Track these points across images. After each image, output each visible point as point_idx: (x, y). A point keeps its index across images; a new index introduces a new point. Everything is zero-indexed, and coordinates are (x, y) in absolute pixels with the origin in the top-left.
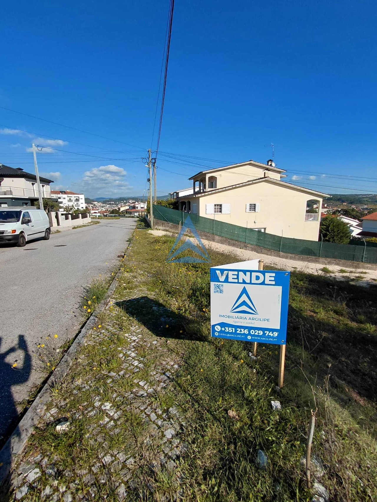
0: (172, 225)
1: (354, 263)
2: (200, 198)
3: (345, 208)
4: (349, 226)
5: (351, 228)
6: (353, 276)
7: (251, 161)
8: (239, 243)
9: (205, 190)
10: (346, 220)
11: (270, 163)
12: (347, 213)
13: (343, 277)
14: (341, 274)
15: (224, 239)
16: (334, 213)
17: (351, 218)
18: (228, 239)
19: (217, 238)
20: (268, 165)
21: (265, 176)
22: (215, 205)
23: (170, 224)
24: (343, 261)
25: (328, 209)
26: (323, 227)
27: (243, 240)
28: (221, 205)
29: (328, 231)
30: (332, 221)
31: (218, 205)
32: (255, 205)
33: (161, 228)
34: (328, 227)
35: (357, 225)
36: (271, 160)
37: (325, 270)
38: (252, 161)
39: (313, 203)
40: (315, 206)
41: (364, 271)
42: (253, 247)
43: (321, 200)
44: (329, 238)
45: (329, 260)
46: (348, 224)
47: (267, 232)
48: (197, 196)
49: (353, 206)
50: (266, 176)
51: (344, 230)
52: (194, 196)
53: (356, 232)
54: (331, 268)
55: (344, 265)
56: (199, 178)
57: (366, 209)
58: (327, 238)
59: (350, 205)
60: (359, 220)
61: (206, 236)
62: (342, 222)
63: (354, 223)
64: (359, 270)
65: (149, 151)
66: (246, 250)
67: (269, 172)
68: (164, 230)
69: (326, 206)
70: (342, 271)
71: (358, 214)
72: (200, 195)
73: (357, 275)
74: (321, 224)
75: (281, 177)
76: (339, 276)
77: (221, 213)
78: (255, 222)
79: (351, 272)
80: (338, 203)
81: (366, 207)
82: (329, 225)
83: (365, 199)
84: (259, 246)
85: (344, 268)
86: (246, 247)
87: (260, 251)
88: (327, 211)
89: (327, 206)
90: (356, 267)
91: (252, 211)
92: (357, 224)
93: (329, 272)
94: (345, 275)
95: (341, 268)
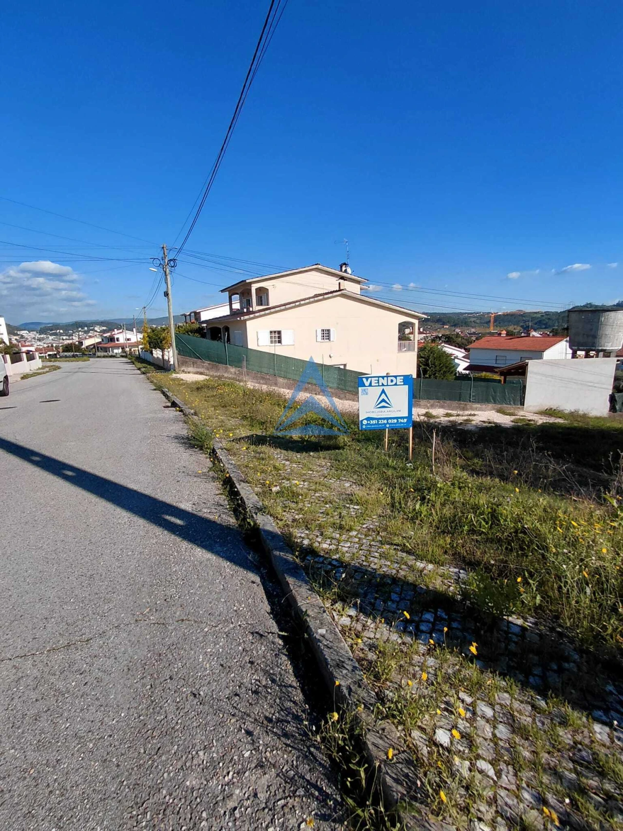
0: (209, 364)
1: (461, 404)
2: (247, 322)
3: (448, 333)
4: (453, 358)
5: (456, 361)
6: (460, 419)
7: (317, 264)
8: (314, 387)
9: (251, 309)
10: (449, 349)
11: (344, 269)
12: (449, 340)
13: (450, 421)
14: (447, 419)
15: (291, 382)
16: (433, 341)
17: (455, 346)
18: (297, 381)
19: (281, 380)
20: (341, 271)
21: (339, 287)
22: (271, 332)
23: (206, 363)
24: (448, 402)
25: (424, 335)
26: (421, 359)
28: (279, 332)
29: (427, 365)
30: (432, 351)
31: (275, 332)
32: (329, 330)
33: (190, 369)
34: (428, 360)
35: (463, 357)
36: (345, 264)
37: (427, 415)
38: (319, 264)
39: (404, 326)
40: (407, 331)
41: (473, 412)
42: (333, 391)
43: (416, 322)
44: (430, 376)
45: (432, 402)
46: (451, 355)
47: (348, 368)
48: (242, 318)
49: (458, 330)
50: (341, 288)
51: (447, 363)
52: (239, 319)
53: (462, 366)
54: (434, 412)
55: (450, 408)
56: (241, 290)
57: (474, 333)
58: (427, 376)
59: (453, 328)
60: (465, 349)
61: (263, 378)
62: (445, 352)
63: (457, 353)
64: (467, 412)
65: (163, 248)
67: (345, 281)
68: (197, 373)
69: (421, 330)
70: (448, 415)
71: (463, 341)
72: (246, 317)
73: (465, 418)
74: (419, 357)
75: (361, 289)
76: (444, 420)
77: (280, 344)
78: (330, 357)
79: (458, 415)
80: (438, 325)
81: (473, 330)
82: (429, 357)
83: (473, 319)
84: (342, 389)
85: (450, 412)
87: (342, 396)
88: (425, 338)
89: (423, 330)
90: (464, 409)
91: (325, 341)
92: (464, 355)
93: (434, 417)
94: (452, 419)
95: (447, 411)
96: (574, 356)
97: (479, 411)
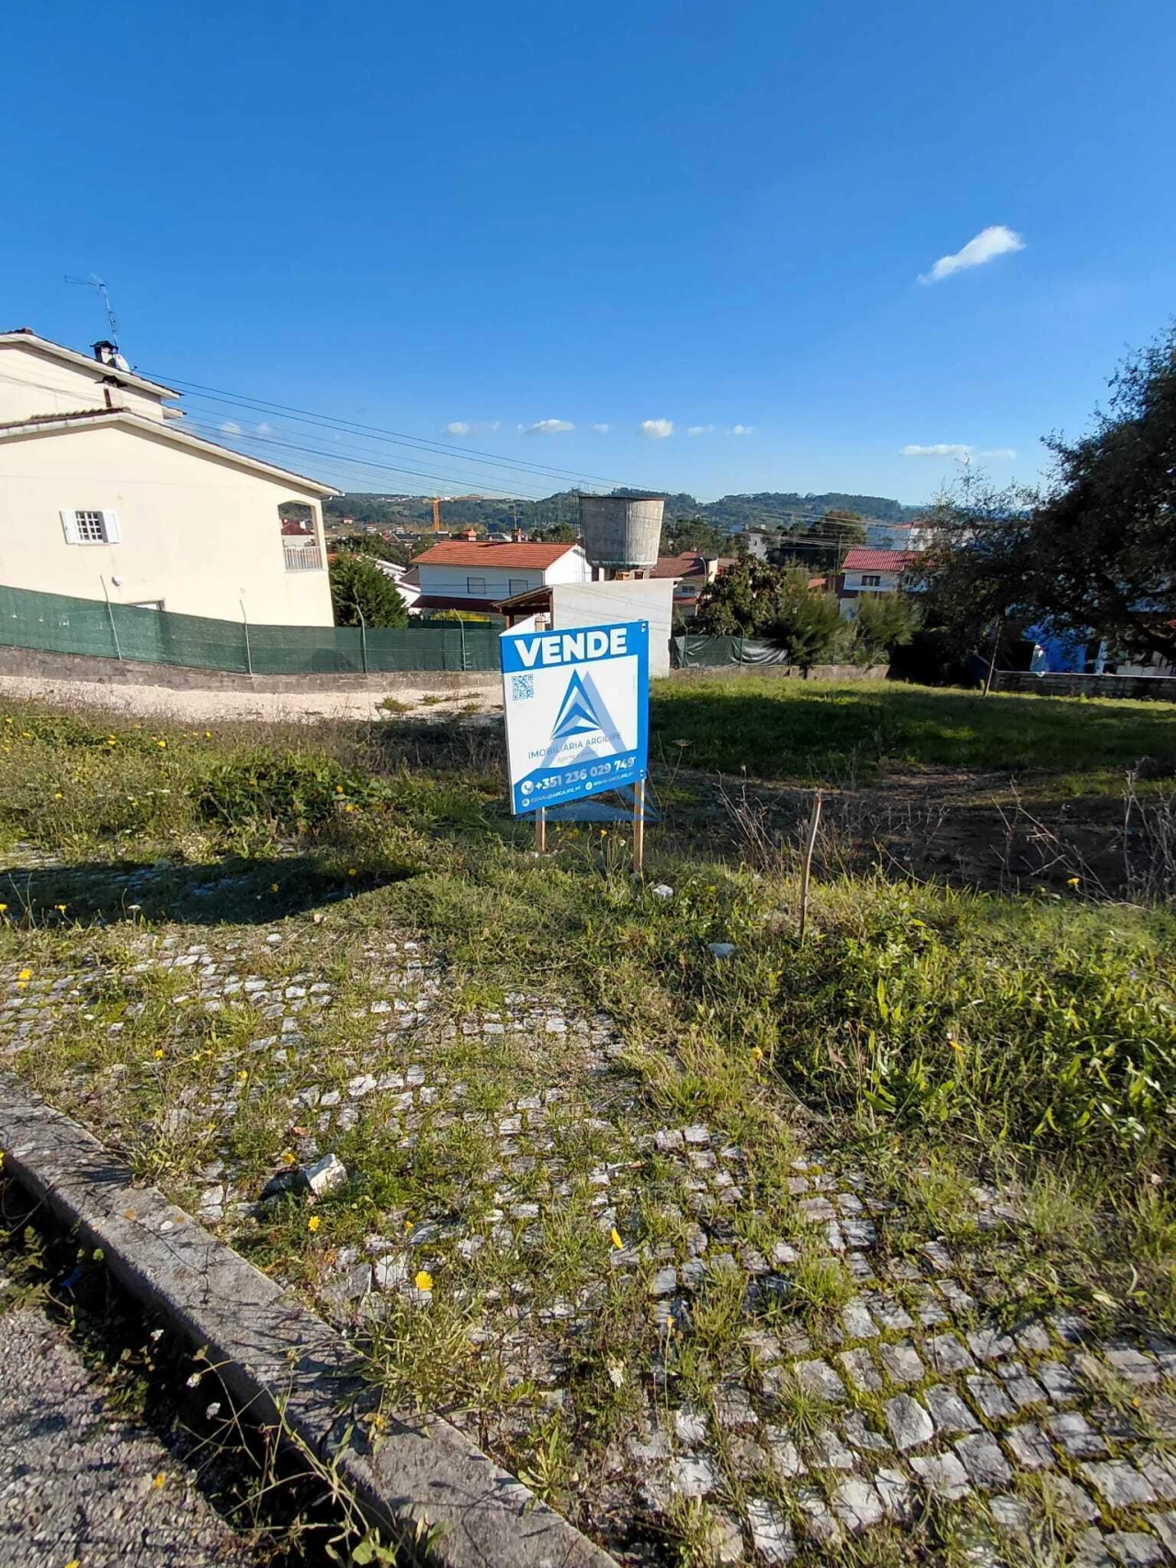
1: (446, 676)
6: (455, 707)
7: (23, 331)
8: (91, 663)
11: (106, 356)
13: (439, 714)
14: (428, 709)
15: (17, 653)
18: (36, 650)
20: (100, 360)
21: (109, 404)
24: (422, 673)
27: (106, 650)
32: (96, 514)
36: (106, 344)
37: (390, 705)
38: (30, 333)
41: (473, 690)
42: (149, 669)
43: (316, 504)
45: (390, 676)
47: (169, 609)
50: (114, 407)
54: (401, 696)
55: (426, 685)
64: (463, 691)
66: (125, 682)
67: (120, 390)
70: (429, 701)
73: (464, 703)
75: (165, 415)
76: (425, 711)
78: (114, 582)
79: (449, 699)
83: (396, 508)
84: (172, 664)
85: (430, 693)
86: (123, 673)
87: (176, 680)
90: (454, 685)
91: (93, 541)
93: (403, 708)
94: (437, 707)
95: (424, 693)
96: (595, 577)
97: (481, 685)
